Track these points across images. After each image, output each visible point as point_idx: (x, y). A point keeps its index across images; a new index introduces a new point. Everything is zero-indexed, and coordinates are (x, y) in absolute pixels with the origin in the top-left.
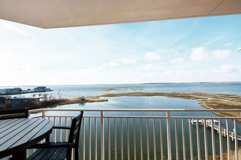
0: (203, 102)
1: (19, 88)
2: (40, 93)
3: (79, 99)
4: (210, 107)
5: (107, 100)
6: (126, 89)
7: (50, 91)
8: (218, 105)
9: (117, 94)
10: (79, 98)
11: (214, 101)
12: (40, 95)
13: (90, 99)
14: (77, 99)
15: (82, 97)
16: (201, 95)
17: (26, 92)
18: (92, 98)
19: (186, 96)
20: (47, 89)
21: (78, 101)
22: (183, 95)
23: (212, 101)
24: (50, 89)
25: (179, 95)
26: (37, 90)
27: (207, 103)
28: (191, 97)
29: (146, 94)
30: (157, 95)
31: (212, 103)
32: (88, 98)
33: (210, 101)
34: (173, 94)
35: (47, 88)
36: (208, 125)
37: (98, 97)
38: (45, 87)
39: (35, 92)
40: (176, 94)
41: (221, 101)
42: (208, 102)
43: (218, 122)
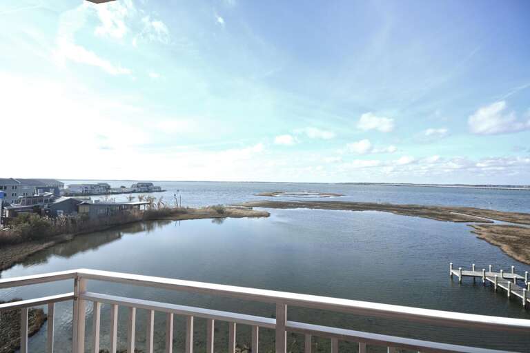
0: (484, 229)
1: (107, 185)
2: (141, 195)
3: (212, 210)
4: (501, 241)
5: (268, 215)
6: (306, 193)
7: (160, 191)
8: (519, 238)
10: (213, 207)
11: (511, 229)
12: (141, 199)
13: (234, 211)
14: (208, 210)
15: (219, 205)
16: (476, 213)
17: (118, 191)
18: (237, 208)
19: (440, 213)
20: (155, 188)
21: (210, 212)
22: (434, 212)
23: (505, 229)
24: (159, 188)
25: (424, 211)
26: (136, 189)
27: (492, 232)
28: (454, 217)
31: (504, 233)
32: (230, 208)
33: (501, 229)
34: (410, 208)
35: (155, 185)
36: (499, 285)
37: (250, 207)
38: (151, 184)
39: (134, 192)
40: (418, 208)
41: (525, 228)
42: (494, 230)
43: (523, 280)
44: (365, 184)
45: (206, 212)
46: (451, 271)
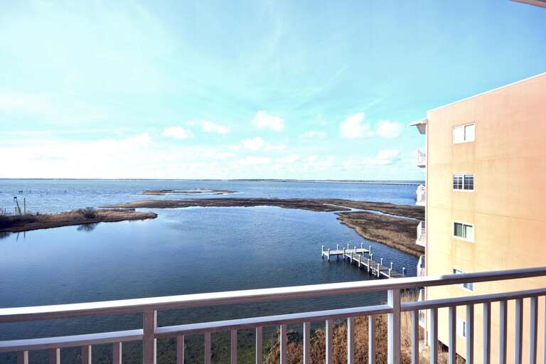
0: (345, 216)
3: (77, 214)
4: (355, 225)
5: (155, 216)
6: (199, 190)
8: (365, 221)
9: (179, 202)
10: (80, 211)
11: (362, 214)
13: (110, 214)
14: (71, 215)
15: (88, 208)
16: (340, 204)
18: (115, 211)
19: (316, 205)
21: (75, 218)
22: (311, 204)
23: (358, 214)
25: (305, 204)
27: (350, 218)
28: (326, 207)
29: (242, 202)
30: (263, 204)
31: (358, 218)
32: (105, 211)
33: (355, 214)
34: (294, 202)
36: (354, 258)
37: (132, 208)
40: (299, 201)
41: (368, 213)
42: (352, 216)
43: (368, 253)
44: (257, 180)
45: (68, 218)
46: (323, 252)
